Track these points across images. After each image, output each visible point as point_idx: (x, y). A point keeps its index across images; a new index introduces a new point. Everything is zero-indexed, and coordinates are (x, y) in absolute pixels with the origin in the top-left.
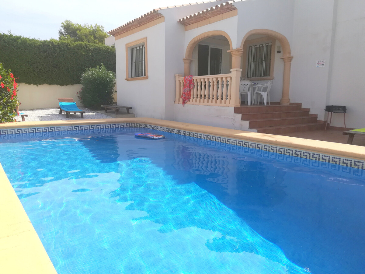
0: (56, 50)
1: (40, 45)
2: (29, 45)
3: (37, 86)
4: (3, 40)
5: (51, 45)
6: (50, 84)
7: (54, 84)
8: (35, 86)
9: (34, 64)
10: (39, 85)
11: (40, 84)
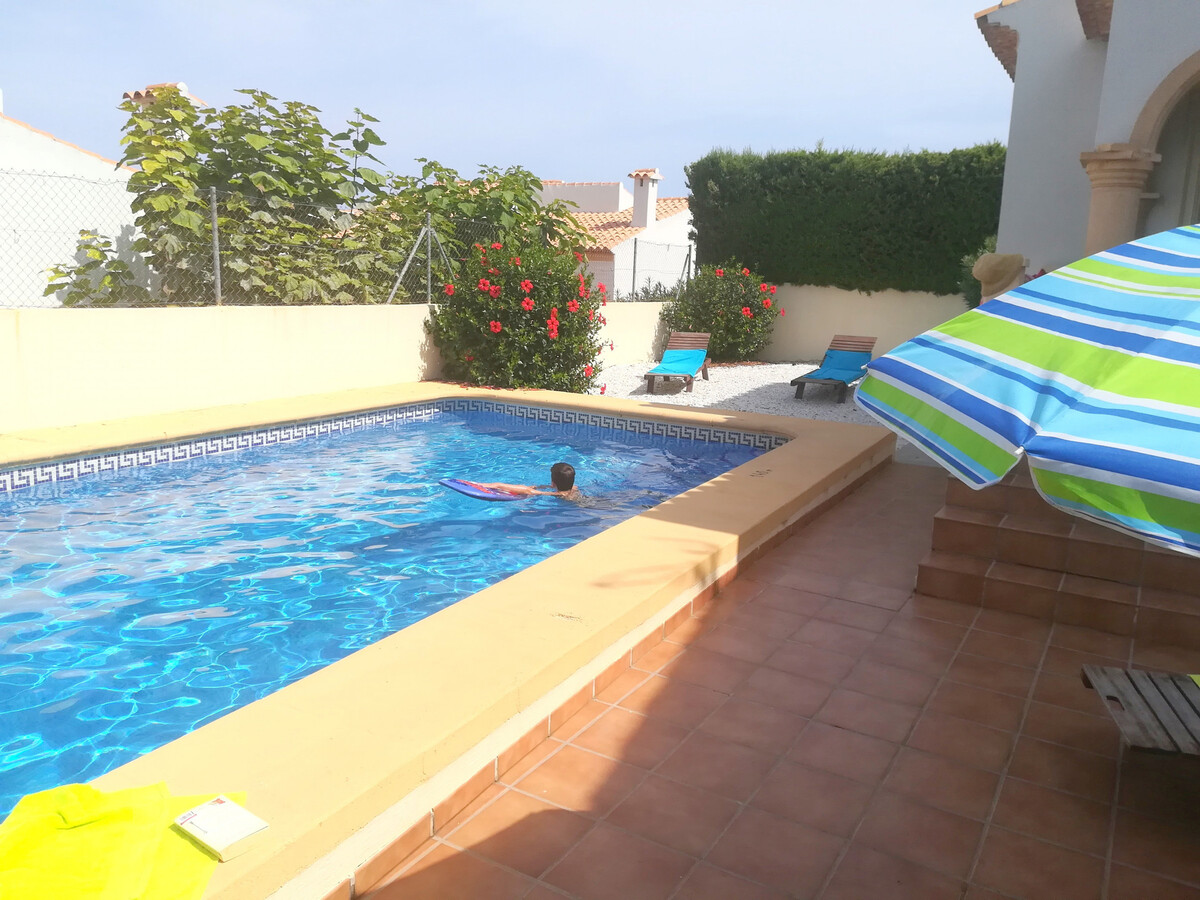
0: (932, 182)
1: (887, 173)
2: (860, 176)
3: (869, 294)
4: (799, 171)
5: (916, 170)
6: (903, 288)
7: (916, 289)
8: (864, 294)
9: (865, 229)
10: (873, 293)
11: (877, 290)
